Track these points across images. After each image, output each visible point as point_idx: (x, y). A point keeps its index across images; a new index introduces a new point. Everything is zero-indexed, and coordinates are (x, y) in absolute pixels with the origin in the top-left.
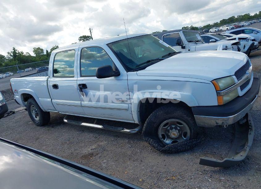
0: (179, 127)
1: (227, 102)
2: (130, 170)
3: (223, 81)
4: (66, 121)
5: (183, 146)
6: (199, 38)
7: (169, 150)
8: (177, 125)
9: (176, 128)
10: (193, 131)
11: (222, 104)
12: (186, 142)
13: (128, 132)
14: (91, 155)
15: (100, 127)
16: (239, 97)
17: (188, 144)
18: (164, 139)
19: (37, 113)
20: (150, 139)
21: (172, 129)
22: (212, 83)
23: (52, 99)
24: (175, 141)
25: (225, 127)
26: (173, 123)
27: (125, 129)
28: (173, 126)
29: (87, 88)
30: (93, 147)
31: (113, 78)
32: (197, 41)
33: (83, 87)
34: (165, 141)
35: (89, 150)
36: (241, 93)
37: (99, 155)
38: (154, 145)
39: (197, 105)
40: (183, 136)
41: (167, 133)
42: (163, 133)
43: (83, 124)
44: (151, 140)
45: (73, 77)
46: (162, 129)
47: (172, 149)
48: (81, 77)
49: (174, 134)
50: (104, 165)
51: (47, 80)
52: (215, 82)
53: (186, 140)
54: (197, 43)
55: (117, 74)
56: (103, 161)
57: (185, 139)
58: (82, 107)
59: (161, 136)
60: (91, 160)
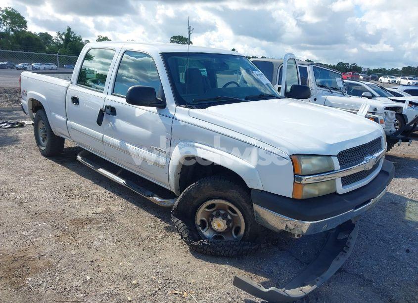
0: (230, 215)
1: (308, 197)
2: (130, 261)
3: (315, 161)
4: (79, 158)
6: (340, 84)
7: (202, 248)
8: (228, 212)
9: (224, 217)
11: (299, 197)
12: (233, 243)
13: (159, 202)
14: (89, 221)
15: (122, 181)
16: (336, 193)
17: (235, 246)
18: (203, 229)
19: (46, 135)
20: (180, 221)
21: (218, 216)
22: (291, 159)
23: (67, 120)
24: (219, 236)
25: (296, 237)
26: (223, 207)
27: (155, 195)
28: (222, 212)
29: (116, 115)
30: (99, 210)
31: (154, 109)
32: (335, 89)
33: (111, 111)
34: (203, 232)
35: (91, 212)
36: (341, 189)
37: (100, 225)
38: (184, 233)
40: (233, 233)
41: (210, 219)
42: (204, 219)
43: (101, 170)
44: (182, 224)
45: (103, 92)
46: (204, 211)
48: (112, 94)
49: (219, 225)
50: (96, 243)
51: (67, 88)
52: (296, 158)
53: (236, 239)
54: (332, 91)
55: (161, 105)
57: (235, 237)
58: (103, 142)
59: (198, 222)
60: (84, 229)
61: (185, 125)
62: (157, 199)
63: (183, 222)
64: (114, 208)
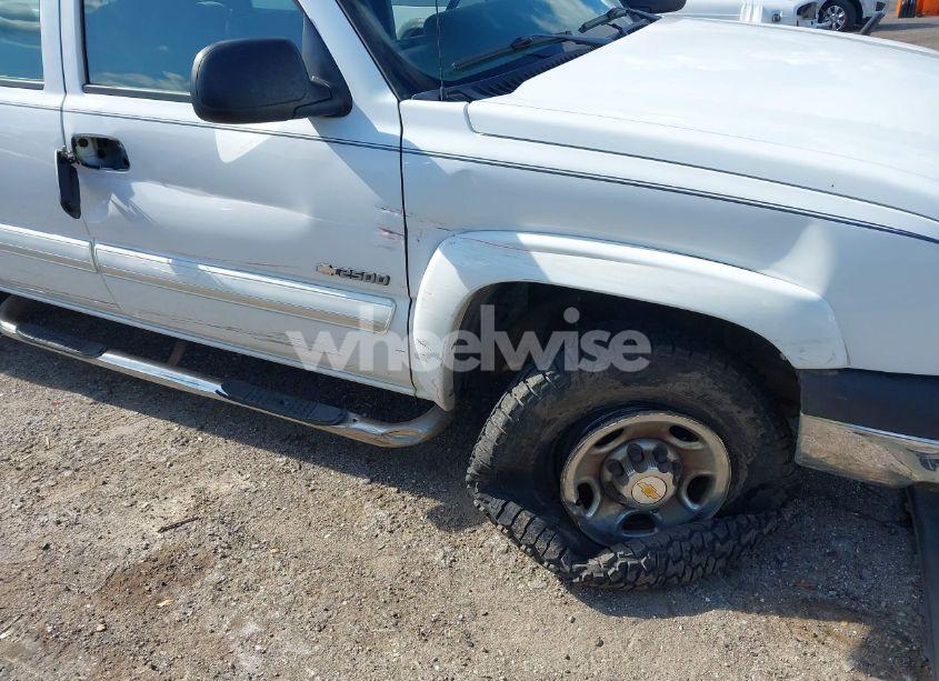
0: (676, 448)
4: (5, 326)
5: (696, 559)
7: (620, 581)
8: (668, 443)
9: (659, 459)
10: (744, 475)
14: (165, 570)
15: (209, 387)
18: (588, 507)
20: (513, 507)
21: (637, 459)
26: (650, 432)
27: (352, 416)
28: (648, 446)
29: (128, 167)
31: (303, 125)
33: (100, 154)
34: (587, 516)
35: (152, 528)
37: (213, 576)
38: (541, 546)
39: (840, 363)
40: (686, 500)
41: (608, 476)
42: (586, 479)
43: (111, 359)
44: (525, 517)
45: (40, 87)
47: (638, 576)
48: (85, 90)
49: (649, 491)
55: (331, 102)
56: (237, 623)
57: (695, 507)
58: (99, 269)
59: (570, 494)
60: (166, 611)
61: (464, 172)
62: (363, 429)
63: (526, 505)
64: (219, 487)
